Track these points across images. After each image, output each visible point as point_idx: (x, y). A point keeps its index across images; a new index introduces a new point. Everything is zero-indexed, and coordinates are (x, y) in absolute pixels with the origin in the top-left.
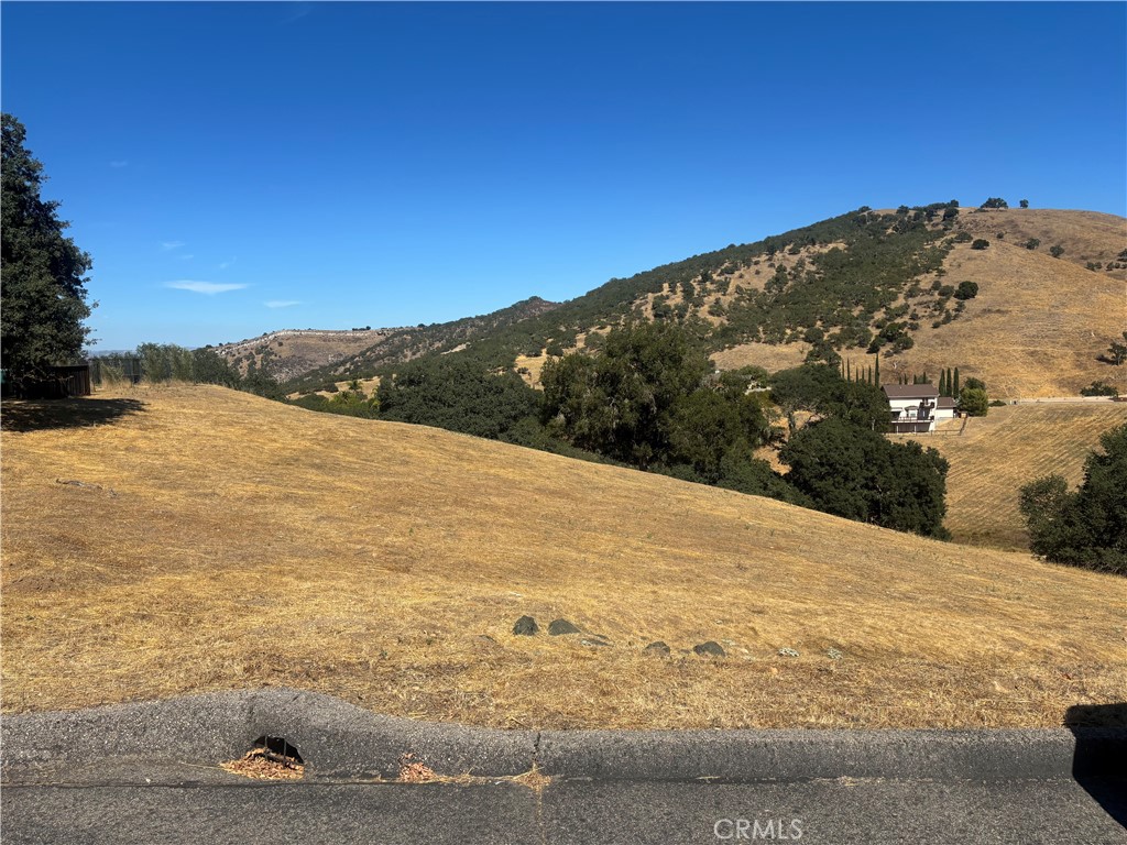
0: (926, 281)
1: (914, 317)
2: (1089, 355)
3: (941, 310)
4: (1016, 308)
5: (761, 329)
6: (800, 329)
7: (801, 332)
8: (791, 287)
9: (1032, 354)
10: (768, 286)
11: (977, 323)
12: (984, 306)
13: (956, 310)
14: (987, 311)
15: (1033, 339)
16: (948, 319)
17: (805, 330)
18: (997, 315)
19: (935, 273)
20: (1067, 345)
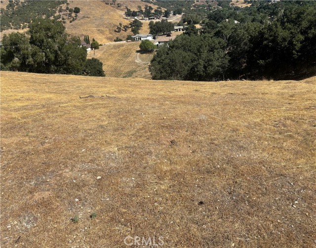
0: (64, 6)
1: (63, 19)
2: (112, 30)
3: (71, 16)
4: (91, 16)
5: (11, 24)
6: (26, 24)
7: (26, 25)
8: (17, 8)
9: (99, 30)
10: (8, 7)
11: (82, 21)
12: (83, 16)
13: (75, 17)
14: (84, 17)
15: (98, 26)
16: (74, 20)
17: (28, 24)
18: (87, 18)
19: (66, 4)
20: (106, 27)
